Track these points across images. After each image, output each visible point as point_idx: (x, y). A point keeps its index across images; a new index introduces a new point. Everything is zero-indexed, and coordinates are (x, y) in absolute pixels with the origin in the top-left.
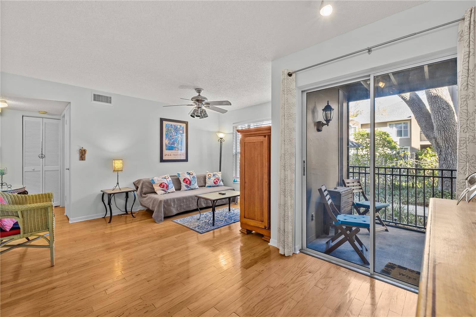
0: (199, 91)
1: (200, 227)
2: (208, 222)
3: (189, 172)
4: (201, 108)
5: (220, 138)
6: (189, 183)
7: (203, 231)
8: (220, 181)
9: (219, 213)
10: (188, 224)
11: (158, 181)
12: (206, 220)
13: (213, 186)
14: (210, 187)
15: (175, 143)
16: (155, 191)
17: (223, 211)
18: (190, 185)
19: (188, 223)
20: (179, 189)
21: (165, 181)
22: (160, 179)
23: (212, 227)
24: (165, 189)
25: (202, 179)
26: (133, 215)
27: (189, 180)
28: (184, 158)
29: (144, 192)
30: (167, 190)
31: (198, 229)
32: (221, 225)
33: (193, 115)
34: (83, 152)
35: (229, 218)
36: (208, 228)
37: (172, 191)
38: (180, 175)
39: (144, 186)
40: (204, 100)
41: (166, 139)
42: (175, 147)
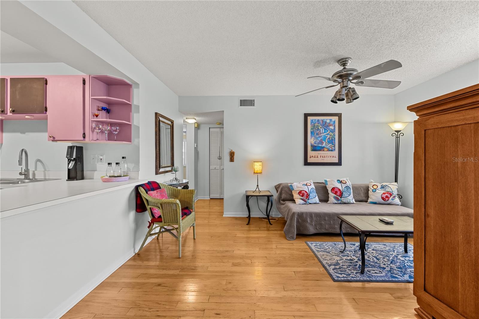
0: (343, 62)
1: (338, 267)
2: (357, 262)
3: (341, 180)
4: (346, 86)
5: (396, 131)
6: (340, 195)
7: (339, 277)
8: (394, 197)
9: (382, 251)
10: (323, 255)
11: (298, 187)
12: (354, 257)
13: (381, 203)
14: (375, 203)
15: (324, 141)
16: (294, 199)
17: (392, 249)
18: (341, 198)
19: (324, 253)
20: (325, 199)
21: (305, 189)
22: (300, 185)
23: (358, 275)
24: (304, 198)
25: (363, 191)
26: (269, 222)
27: (339, 190)
28: (336, 160)
29: (282, 198)
30: (307, 200)
31: (333, 270)
32: (378, 276)
33: (335, 100)
34: (233, 154)
35: (400, 268)
36: (349, 275)
37: (314, 202)
38: (328, 183)
39: (283, 192)
40: (351, 74)
41: (311, 138)
42: (324, 147)
